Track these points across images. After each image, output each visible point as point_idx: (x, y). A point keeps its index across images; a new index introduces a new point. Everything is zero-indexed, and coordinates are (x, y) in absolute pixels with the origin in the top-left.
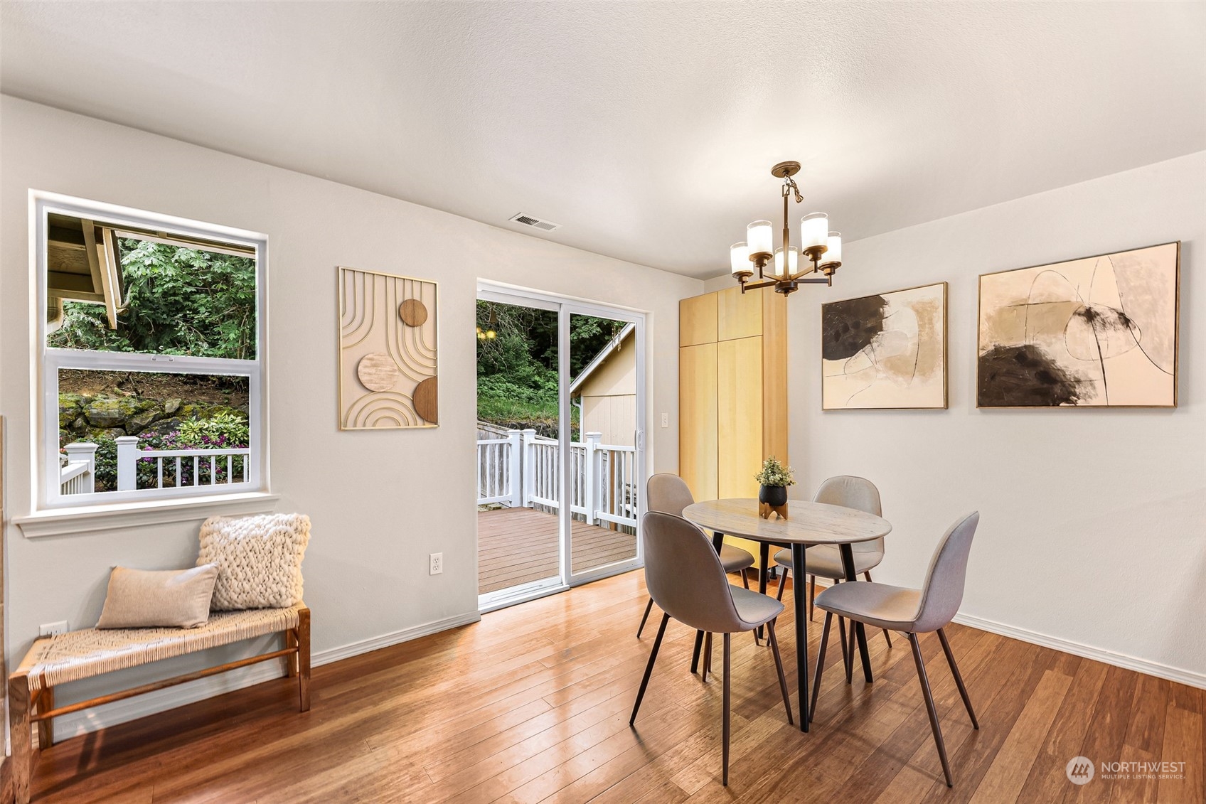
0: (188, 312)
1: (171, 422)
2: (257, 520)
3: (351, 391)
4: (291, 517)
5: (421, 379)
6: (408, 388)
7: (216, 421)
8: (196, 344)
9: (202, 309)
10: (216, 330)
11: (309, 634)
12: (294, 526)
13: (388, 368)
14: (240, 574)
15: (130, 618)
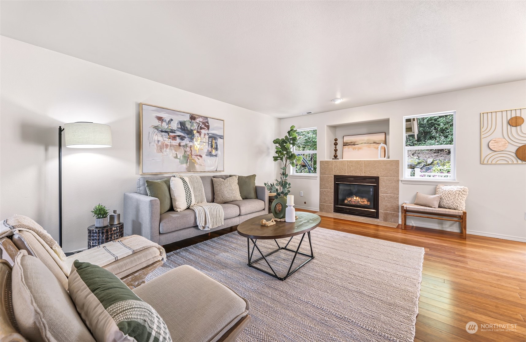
0: (436, 126)
1: (429, 167)
2: (452, 187)
3: (486, 151)
4: (462, 187)
5: (520, 145)
6: (513, 149)
7: (447, 167)
8: (439, 138)
9: (442, 124)
10: (447, 131)
11: (466, 219)
12: (463, 189)
13: (503, 143)
14: (446, 199)
15: (421, 203)
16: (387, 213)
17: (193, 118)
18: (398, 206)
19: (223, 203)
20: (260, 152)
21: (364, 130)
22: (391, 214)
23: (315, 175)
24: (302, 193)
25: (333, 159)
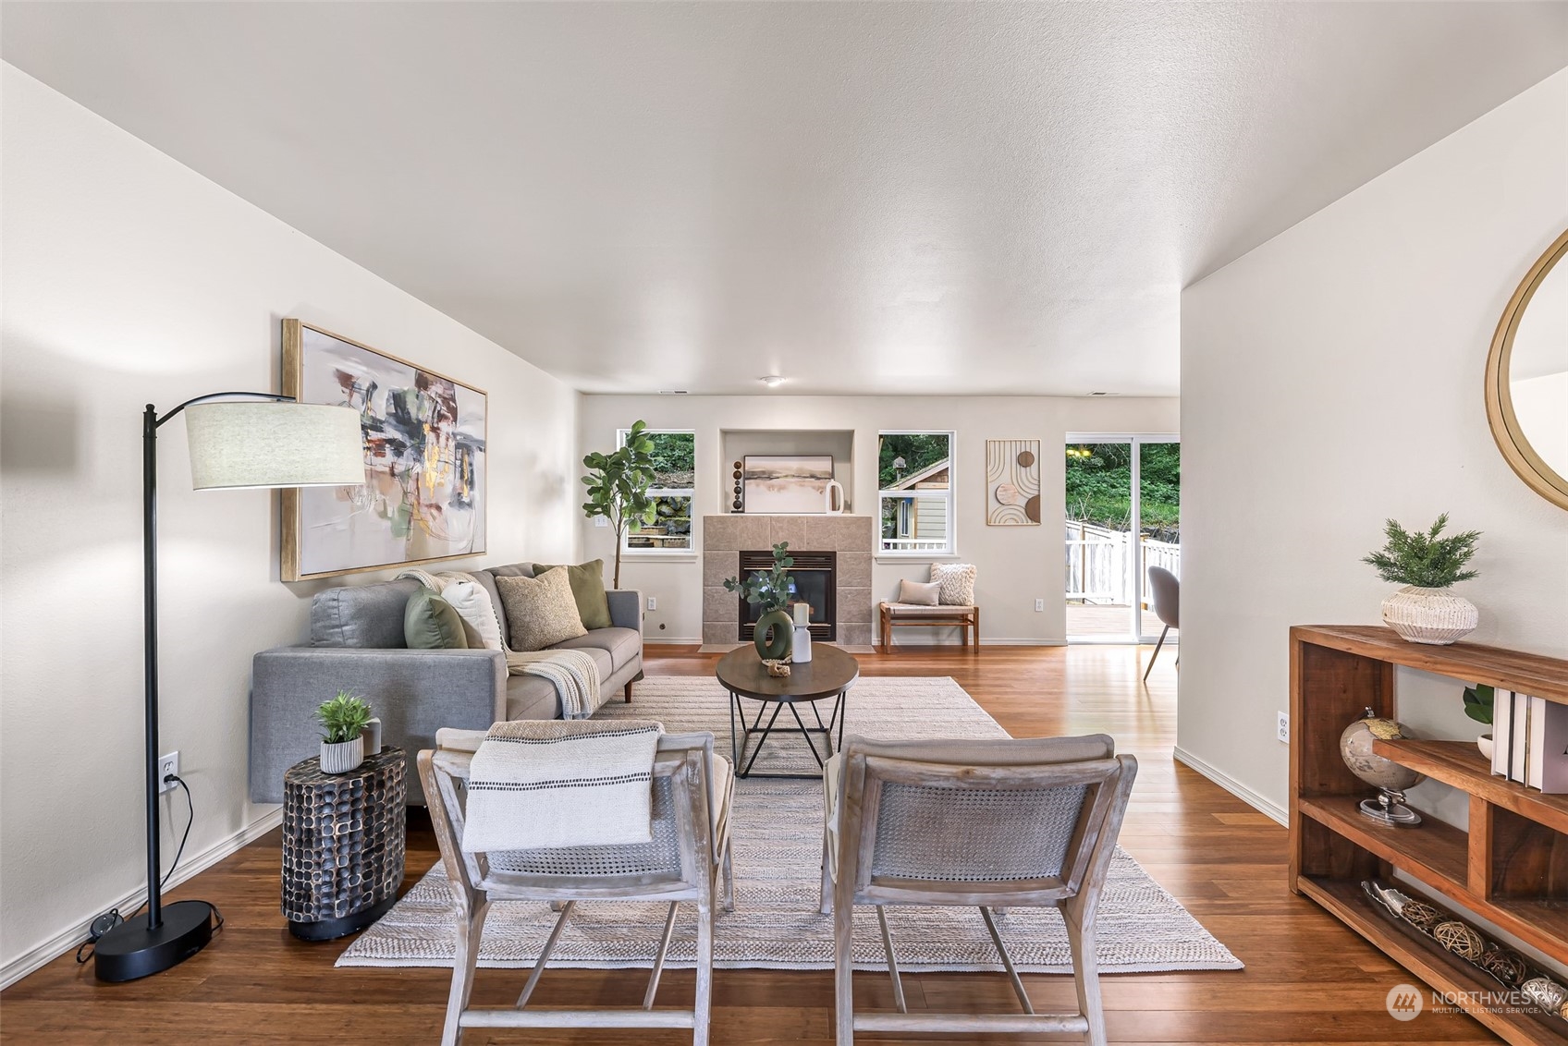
2: (954, 566)
3: (993, 504)
4: (969, 566)
5: (1030, 497)
6: (1023, 502)
12: (969, 569)
13: (1012, 491)
14: (949, 587)
15: (912, 599)
16: (851, 626)
17: (423, 381)
18: (871, 610)
19: (540, 650)
20: (549, 491)
21: (789, 447)
22: (859, 627)
23: (685, 552)
24: (652, 601)
25: (732, 512)
